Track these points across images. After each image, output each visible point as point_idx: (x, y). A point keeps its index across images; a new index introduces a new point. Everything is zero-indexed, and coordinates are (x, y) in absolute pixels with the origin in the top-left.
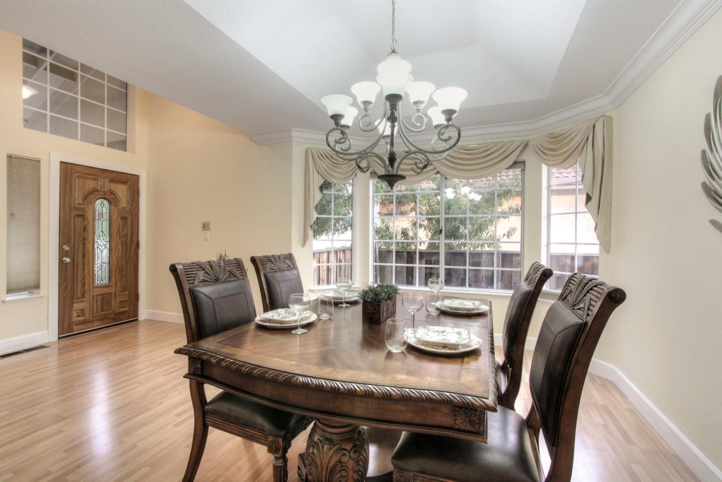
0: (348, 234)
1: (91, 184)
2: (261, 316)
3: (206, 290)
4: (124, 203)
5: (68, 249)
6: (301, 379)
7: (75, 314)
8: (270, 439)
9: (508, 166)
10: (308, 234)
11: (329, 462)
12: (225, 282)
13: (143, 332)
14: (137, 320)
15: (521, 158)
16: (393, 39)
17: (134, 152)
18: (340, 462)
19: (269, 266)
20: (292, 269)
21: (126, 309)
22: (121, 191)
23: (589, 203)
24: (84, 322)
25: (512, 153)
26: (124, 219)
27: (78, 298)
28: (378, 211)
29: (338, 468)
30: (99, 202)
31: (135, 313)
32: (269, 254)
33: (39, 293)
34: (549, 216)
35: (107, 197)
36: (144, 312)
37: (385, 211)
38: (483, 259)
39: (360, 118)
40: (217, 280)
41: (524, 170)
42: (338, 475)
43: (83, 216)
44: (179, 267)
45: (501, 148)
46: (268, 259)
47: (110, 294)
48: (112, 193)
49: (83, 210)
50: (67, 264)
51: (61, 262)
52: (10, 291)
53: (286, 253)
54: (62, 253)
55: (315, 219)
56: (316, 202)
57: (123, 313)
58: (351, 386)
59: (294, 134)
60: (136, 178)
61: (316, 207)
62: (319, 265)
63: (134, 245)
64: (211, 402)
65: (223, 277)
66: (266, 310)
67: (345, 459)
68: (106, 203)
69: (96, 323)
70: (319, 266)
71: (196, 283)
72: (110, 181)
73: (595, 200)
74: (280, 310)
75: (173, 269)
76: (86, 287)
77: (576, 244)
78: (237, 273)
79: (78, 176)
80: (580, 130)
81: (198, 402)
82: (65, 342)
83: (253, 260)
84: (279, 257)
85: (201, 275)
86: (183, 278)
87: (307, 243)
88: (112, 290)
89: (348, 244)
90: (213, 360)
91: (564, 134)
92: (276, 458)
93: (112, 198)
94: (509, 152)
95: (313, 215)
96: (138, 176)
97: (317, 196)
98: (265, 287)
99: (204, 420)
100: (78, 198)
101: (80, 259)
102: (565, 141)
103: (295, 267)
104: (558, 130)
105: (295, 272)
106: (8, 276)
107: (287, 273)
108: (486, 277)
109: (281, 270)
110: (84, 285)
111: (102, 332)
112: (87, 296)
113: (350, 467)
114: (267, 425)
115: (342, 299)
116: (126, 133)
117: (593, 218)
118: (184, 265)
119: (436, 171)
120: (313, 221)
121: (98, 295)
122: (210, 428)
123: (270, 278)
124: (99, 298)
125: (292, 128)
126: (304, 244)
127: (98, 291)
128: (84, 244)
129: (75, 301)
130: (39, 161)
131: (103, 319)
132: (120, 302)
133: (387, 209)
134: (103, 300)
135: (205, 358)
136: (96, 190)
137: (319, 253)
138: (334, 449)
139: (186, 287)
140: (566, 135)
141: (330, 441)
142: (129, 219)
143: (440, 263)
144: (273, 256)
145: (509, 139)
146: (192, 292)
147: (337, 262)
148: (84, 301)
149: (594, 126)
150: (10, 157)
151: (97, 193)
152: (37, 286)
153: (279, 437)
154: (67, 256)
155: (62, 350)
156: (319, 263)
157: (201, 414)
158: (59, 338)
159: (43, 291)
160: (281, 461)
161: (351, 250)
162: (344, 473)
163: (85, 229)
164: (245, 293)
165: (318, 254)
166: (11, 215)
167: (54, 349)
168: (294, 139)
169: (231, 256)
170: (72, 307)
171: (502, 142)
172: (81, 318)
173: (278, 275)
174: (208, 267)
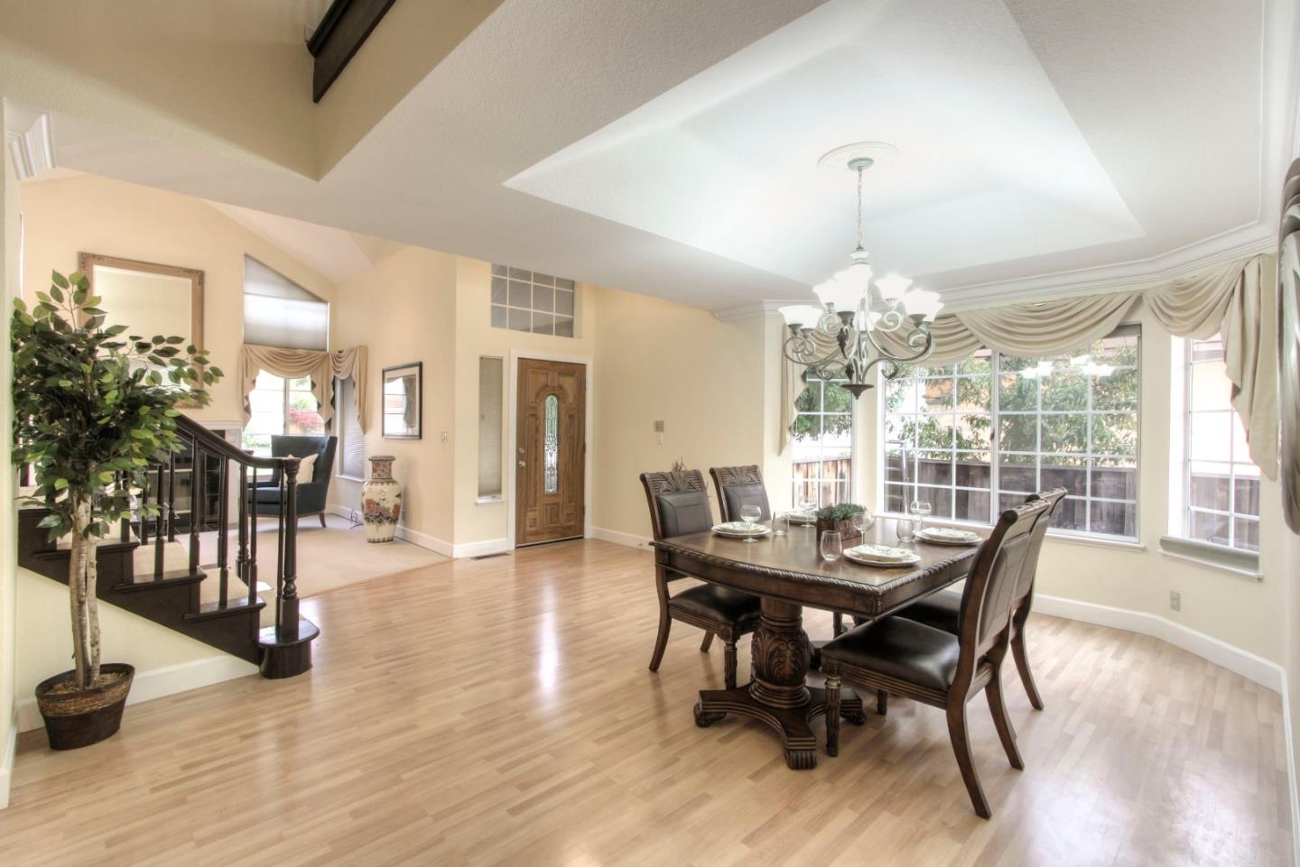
0: (845, 437)
1: (542, 380)
2: (718, 525)
3: (668, 499)
4: (571, 399)
5: (523, 451)
6: (741, 565)
7: (528, 524)
8: (722, 627)
9: (1106, 334)
10: (785, 438)
11: (768, 649)
12: (684, 492)
13: (588, 552)
14: (582, 538)
15: (1134, 320)
16: (860, 234)
17: (581, 337)
18: (777, 648)
19: (729, 479)
20: (756, 484)
21: (573, 523)
22: (569, 383)
23: (1238, 398)
24: (536, 534)
25: (1112, 312)
26: (571, 417)
27: (531, 506)
28: (924, 394)
29: (776, 654)
30: (549, 398)
31: (582, 530)
32: (730, 465)
33: (500, 498)
34: (1187, 414)
35: (556, 392)
36: (590, 530)
37: (936, 393)
38: (1103, 481)
39: (824, 319)
40: (678, 490)
41: (1140, 338)
42: (776, 660)
43: (535, 416)
44: (647, 476)
45: (1092, 305)
46: (729, 471)
47: (558, 504)
48: (561, 387)
49: (535, 409)
50: (522, 467)
51: (518, 465)
52: (481, 494)
53: (750, 463)
54: (519, 457)
55: (795, 417)
56: (796, 397)
57: (569, 527)
58: (776, 572)
59: (766, 307)
60: (582, 367)
61: (797, 403)
62: (806, 480)
63: (580, 449)
64: (674, 598)
65: (683, 487)
66: (724, 521)
67: (783, 648)
68: (555, 399)
69: (546, 536)
70: (807, 483)
71: (661, 491)
72: (559, 374)
73: (1245, 393)
74: (735, 523)
75: (643, 478)
76: (538, 495)
77: (1232, 463)
78: (696, 485)
79: (532, 372)
80: (1223, 277)
81: (663, 596)
82: (523, 552)
83: (712, 472)
84: (741, 469)
85: (665, 485)
86: (651, 487)
87: (784, 451)
88: (560, 500)
89: (847, 453)
90: (678, 551)
91: (1198, 282)
92: (727, 645)
93: (560, 393)
94: (1107, 313)
95: (792, 412)
96: (584, 366)
97: (798, 389)
98: (724, 503)
99: (668, 613)
100: (532, 397)
101: (533, 463)
102: (1196, 296)
103: (760, 482)
104: (1186, 277)
105: (760, 487)
106: (480, 479)
107: (750, 488)
108: (1108, 514)
109: (743, 484)
110: (536, 492)
111: (551, 547)
112: (538, 504)
113: (788, 655)
114: (720, 617)
115: (805, 518)
116: (573, 314)
117: (1244, 423)
118: (652, 475)
119: (980, 345)
120: (793, 421)
121: (547, 505)
122: (673, 620)
123: (731, 494)
124: (549, 507)
125: (765, 300)
126: (780, 452)
127: (549, 501)
128: (536, 447)
129: (529, 509)
130: (502, 360)
131: (552, 531)
132: (568, 515)
133: (940, 389)
134: (552, 509)
135: (672, 549)
136: (546, 386)
137: (807, 464)
138: (773, 638)
139: (653, 495)
140: (1196, 287)
141: (772, 632)
142: (576, 417)
143: (992, 486)
144: (734, 468)
145: (1111, 290)
146: (657, 498)
147: (836, 477)
148: (535, 510)
149: (1243, 273)
150: (481, 358)
151: (547, 389)
152: (499, 491)
153: (730, 626)
154: (523, 460)
155: (519, 560)
156: (807, 477)
157: (666, 607)
158: (516, 548)
159: (504, 496)
160: (731, 648)
161: (849, 461)
162: (782, 660)
163: (537, 430)
164: (702, 506)
165: (805, 466)
166: (482, 417)
167: (512, 558)
168: (766, 313)
169: (689, 466)
170: (525, 516)
171: (1094, 296)
172: (534, 529)
173: (739, 490)
174: (670, 477)
